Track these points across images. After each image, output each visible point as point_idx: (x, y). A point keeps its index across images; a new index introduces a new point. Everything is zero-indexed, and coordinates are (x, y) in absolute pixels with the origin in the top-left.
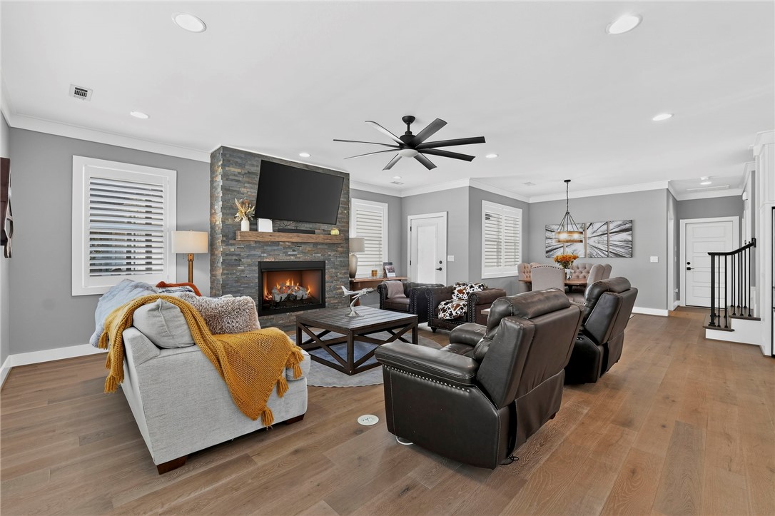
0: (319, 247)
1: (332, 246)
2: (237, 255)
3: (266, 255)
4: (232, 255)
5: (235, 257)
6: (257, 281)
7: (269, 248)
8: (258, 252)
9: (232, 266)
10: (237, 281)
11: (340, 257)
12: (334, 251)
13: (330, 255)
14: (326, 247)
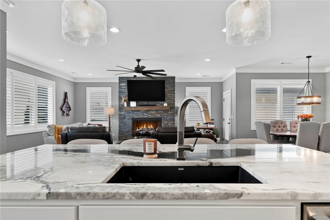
0: (158, 111)
1: (166, 111)
2: (124, 115)
3: (135, 115)
4: (123, 115)
5: (123, 116)
6: (131, 125)
7: (136, 113)
8: (132, 114)
9: (122, 119)
10: (124, 125)
11: (170, 116)
12: (167, 113)
13: (164, 115)
14: (163, 112)
